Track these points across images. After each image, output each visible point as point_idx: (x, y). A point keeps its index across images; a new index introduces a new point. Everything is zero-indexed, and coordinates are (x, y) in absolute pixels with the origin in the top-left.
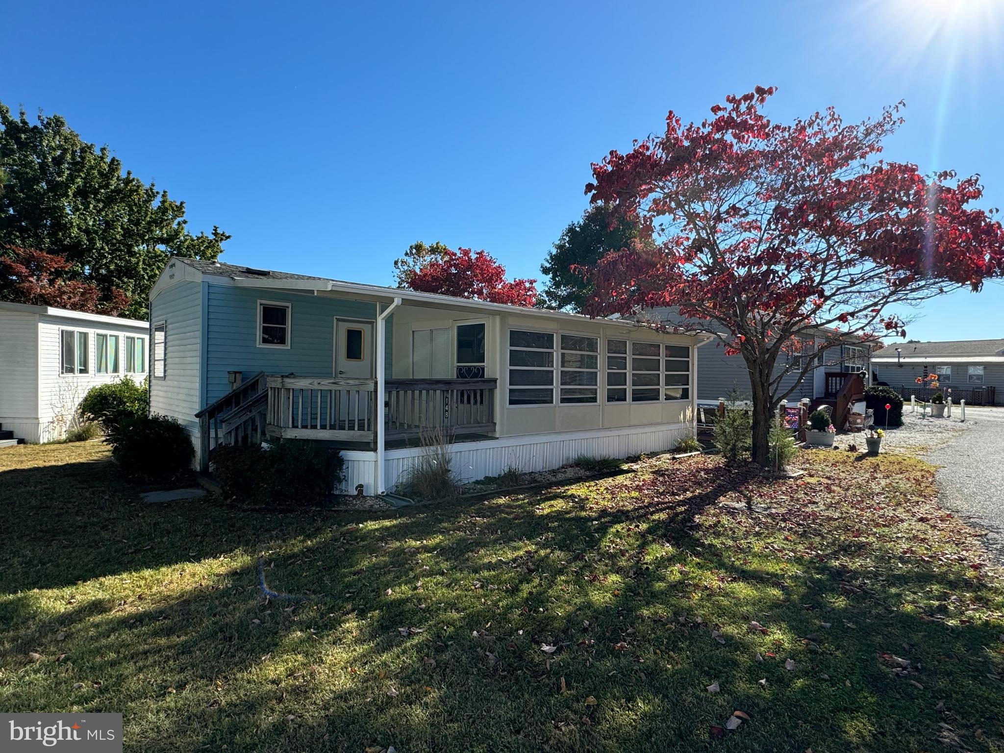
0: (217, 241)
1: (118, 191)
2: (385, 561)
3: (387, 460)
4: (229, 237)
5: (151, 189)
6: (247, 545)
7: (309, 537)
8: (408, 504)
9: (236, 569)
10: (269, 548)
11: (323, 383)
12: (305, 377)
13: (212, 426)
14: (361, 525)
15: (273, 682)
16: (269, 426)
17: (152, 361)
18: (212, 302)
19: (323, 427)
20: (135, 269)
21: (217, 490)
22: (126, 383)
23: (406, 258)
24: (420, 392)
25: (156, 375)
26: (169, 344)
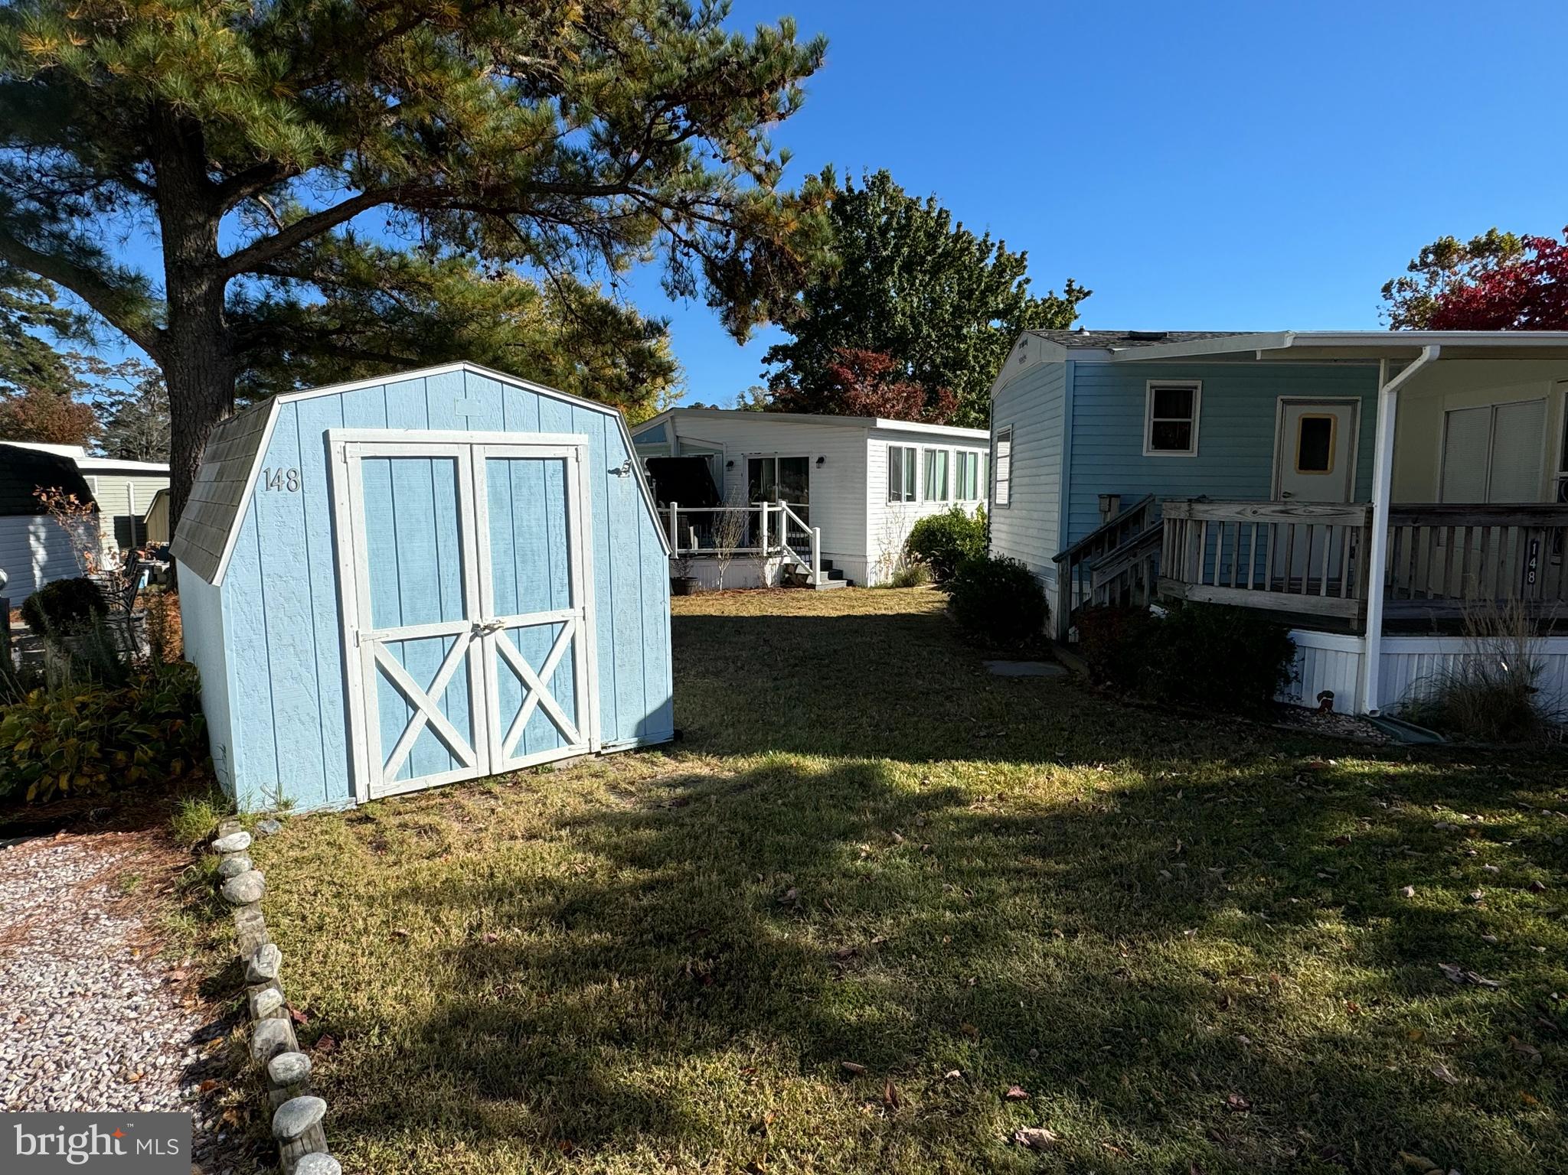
0: (1070, 302)
1: (946, 254)
2: (1392, 835)
3: (1385, 656)
4: (1088, 293)
5: (985, 241)
6: (1136, 756)
7: (1236, 763)
8: (1433, 740)
9: (1124, 788)
10: (1172, 769)
11: (1262, 511)
12: (1231, 501)
13: (1075, 576)
14: (1332, 762)
15: (1206, 974)
16: (1165, 580)
17: (993, 483)
18: (1080, 391)
19: (1259, 587)
20: (964, 359)
21: (1083, 671)
22: (956, 514)
23: (1409, 276)
24: (1469, 530)
25: (998, 501)
26: (1016, 457)
